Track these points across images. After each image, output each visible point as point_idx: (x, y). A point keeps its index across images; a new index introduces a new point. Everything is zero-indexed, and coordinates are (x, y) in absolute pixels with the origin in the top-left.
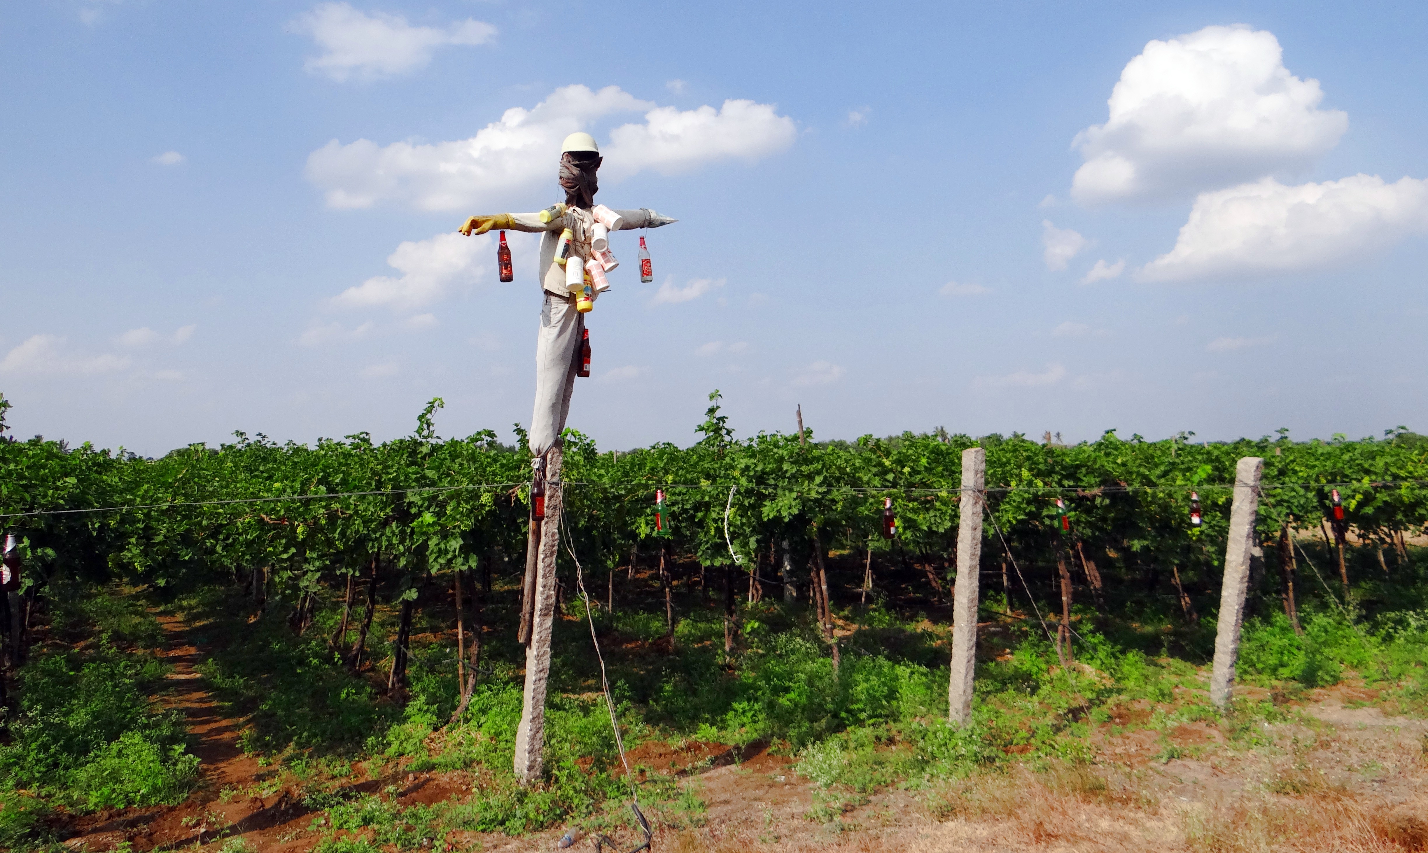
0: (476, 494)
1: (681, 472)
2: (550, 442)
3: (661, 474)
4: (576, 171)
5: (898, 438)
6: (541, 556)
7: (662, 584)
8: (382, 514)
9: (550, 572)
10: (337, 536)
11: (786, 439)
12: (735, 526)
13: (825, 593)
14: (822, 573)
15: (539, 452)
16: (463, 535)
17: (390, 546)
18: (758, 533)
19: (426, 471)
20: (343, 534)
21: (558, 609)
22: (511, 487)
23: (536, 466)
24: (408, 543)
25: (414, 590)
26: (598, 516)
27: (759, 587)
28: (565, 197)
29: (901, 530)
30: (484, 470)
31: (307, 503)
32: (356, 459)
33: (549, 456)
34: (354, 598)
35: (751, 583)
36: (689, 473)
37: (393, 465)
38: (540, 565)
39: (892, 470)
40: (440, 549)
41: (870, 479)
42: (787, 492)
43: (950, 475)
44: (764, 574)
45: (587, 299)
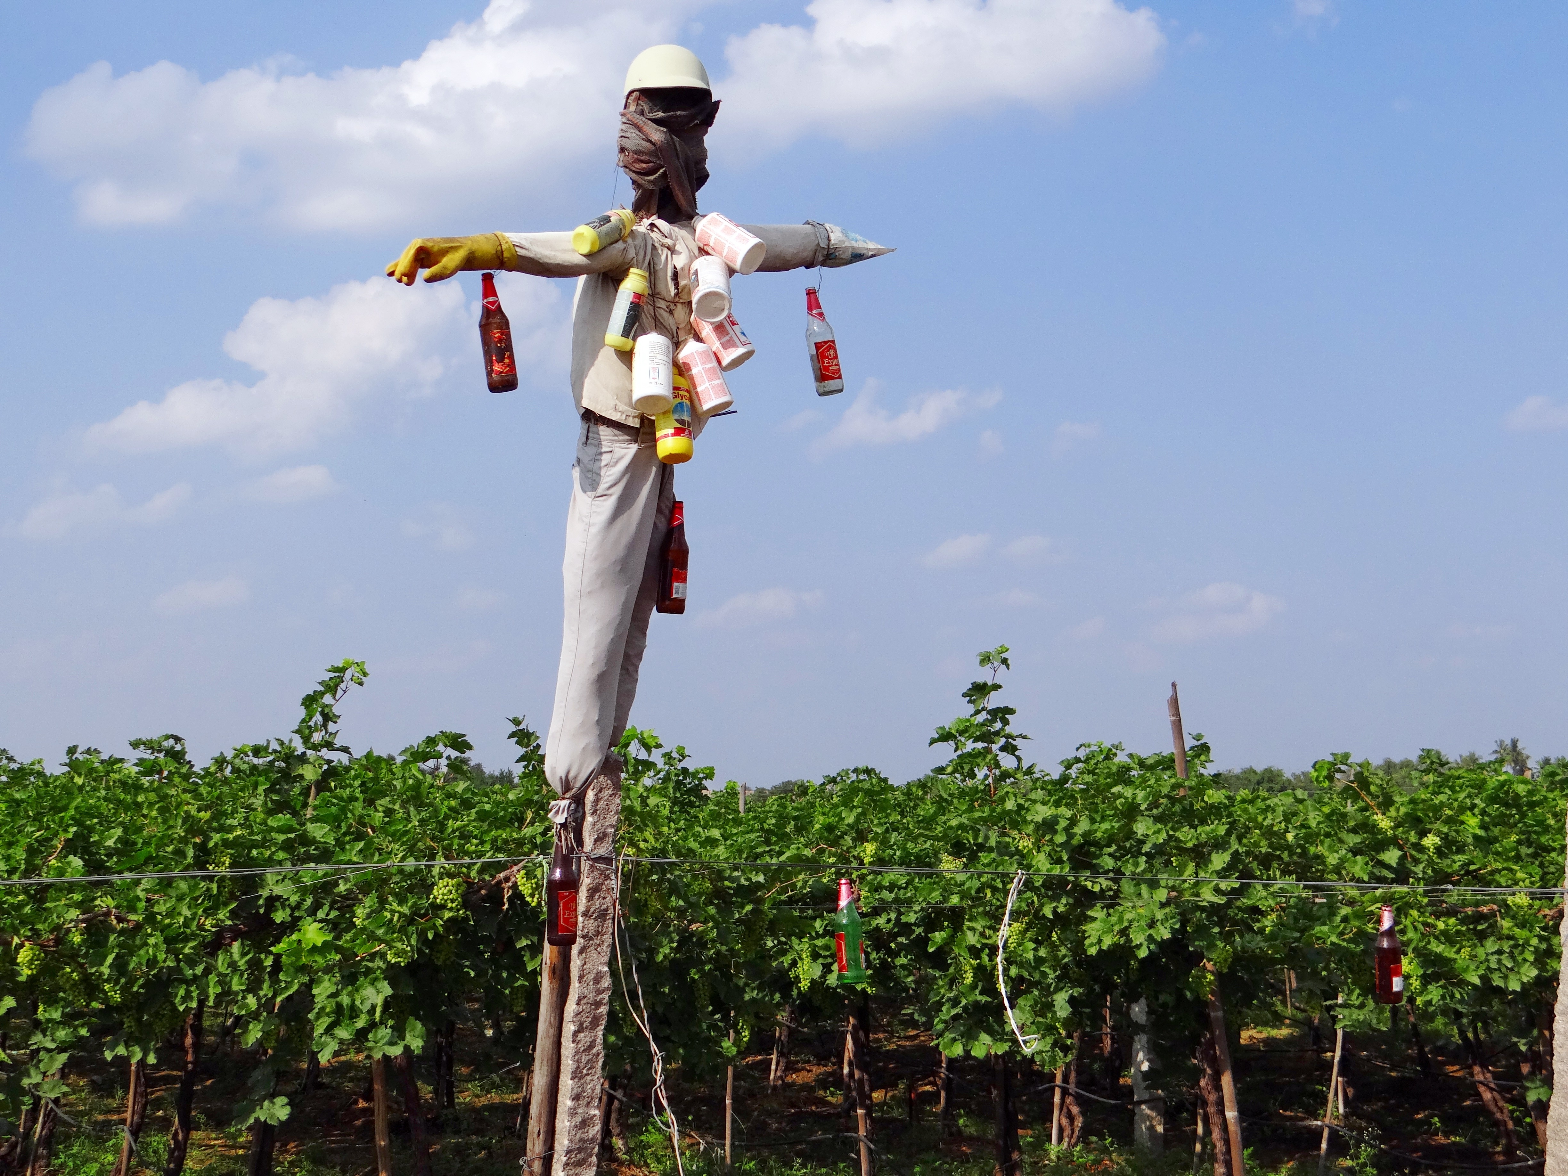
0: (423, 880)
1: (894, 837)
2: (593, 763)
3: (848, 840)
4: (658, 135)
5: (1406, 764)
6: (569, 1028)
7: (847, 1097)
8: (208, 923)
9: (591, 1064)
10: (106, 970)
11: (1142, 764)
12: (1021, 965)
13: (1234, 1128)
14: (1227, 1080)
15: (567, 785)
16: (393, 974)
17: (226, 996)
18: (1075, 983)
19: (310, 826)
20: (120, 966)
21: (606, 1149)
22: (501, 866)
23: (560, 819)
24: (266, 990)
25: (282, 1100)
26: (701, 935)
27: (1075, 1110)
28: (631, 195)
29: (1415, 983)
30: (442, 827)
31: (39, 895)
32: (152, 797)
33: (590, 795)
34: (143, 1116)
35: (1057, 1099)
36: (915, 839)
37: (234, 811)
38: (568, 1048)
39: (1394, 842)
40: (339, 1006)
41: (1342, 860)
42: (1144, 889)
43: (1535, 855)
44: (1087, 1081)
45: (678, 432)
